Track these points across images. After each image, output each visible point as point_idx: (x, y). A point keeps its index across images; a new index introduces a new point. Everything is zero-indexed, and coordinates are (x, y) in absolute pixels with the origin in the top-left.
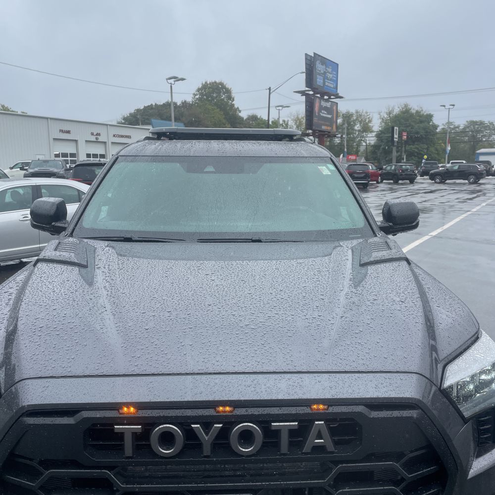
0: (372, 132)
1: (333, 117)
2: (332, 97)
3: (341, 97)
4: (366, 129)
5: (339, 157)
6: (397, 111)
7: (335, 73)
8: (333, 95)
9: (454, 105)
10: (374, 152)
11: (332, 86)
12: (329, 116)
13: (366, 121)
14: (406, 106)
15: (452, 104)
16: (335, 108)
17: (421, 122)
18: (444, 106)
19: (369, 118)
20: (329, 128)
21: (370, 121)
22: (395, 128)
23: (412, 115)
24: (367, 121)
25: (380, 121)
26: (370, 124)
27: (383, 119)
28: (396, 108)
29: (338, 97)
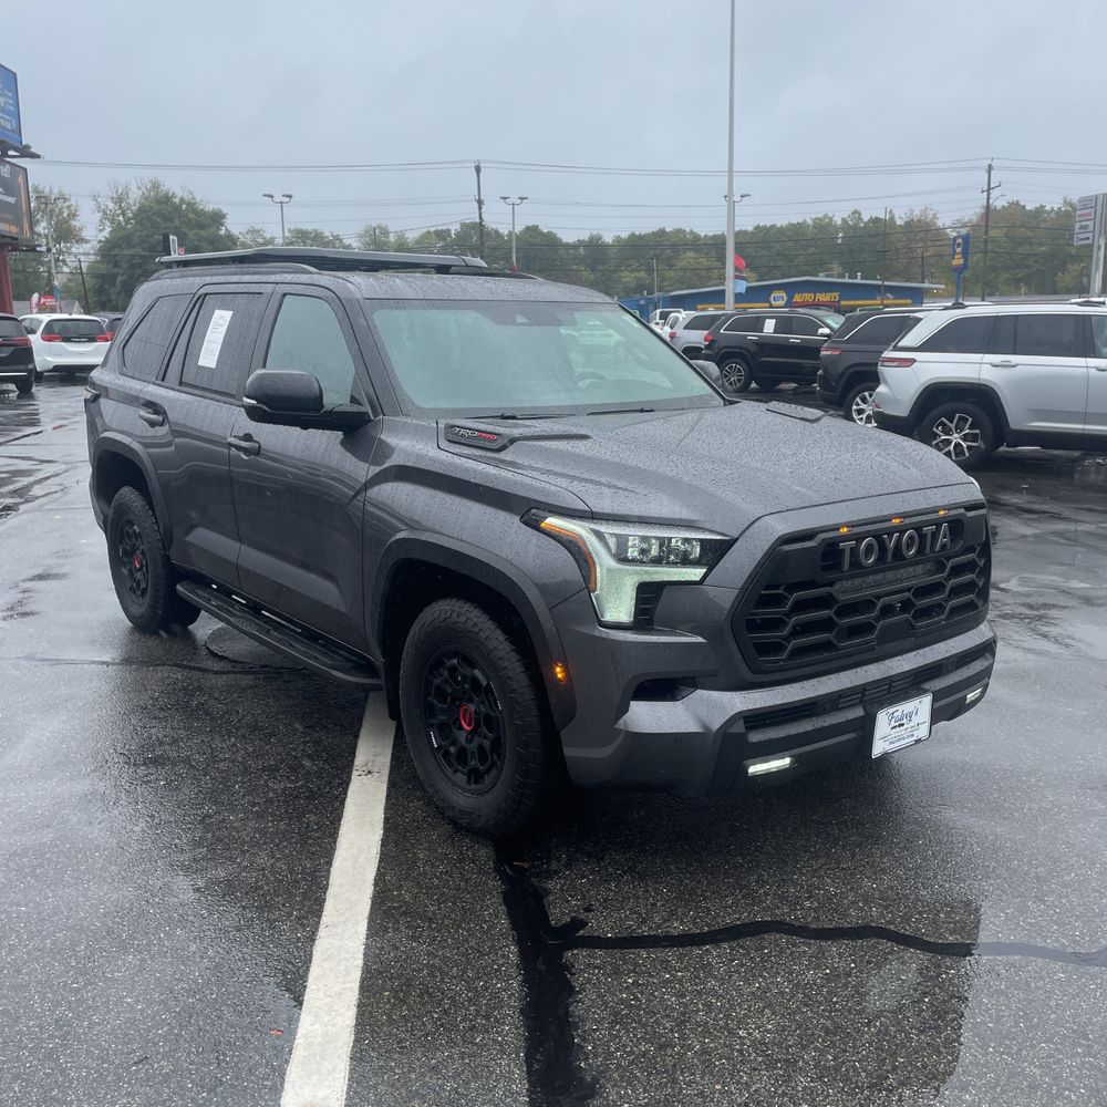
0: (82, 241)
1: (18, 201)
2: (11, 153)
3: (35, 156)
4: (65, 233)
6: (135, 197)
7: (10, 94)
8: (15, 149)
9: (290, 197)
10: (100, 291)
11: (8, 126)
12: (11, 200)
13: (61, 213)
14: (156, 185)
15: (287, 193)
16: (21, 180)
18: (271, 196)
19: (69, 207)
20: (14, 230)
21: (73, 215)
22: (171, 237)
23: (177, 208)
24: (65, 215)
25: (99, 215)
26: (73, 223)
27: (104, 213)
28: (133, 187)
29: (26, 152)
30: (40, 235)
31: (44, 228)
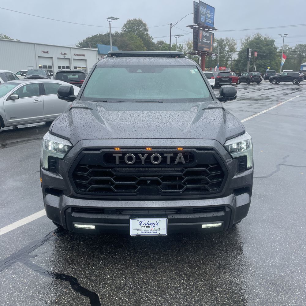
0: (236, 51)
2: (210, 29)
3: (216, 30)
4: (232, 50)
5: (215, 68)
6: (252, 38)
7: (212, 14)
8: (211, 28)
9: (287, 35)
10: (236, 65)
11: (211, 22)
12: (208, 42)
13: (232, 44)
14: (258, 35)
16: (211, 37)
17: (267, 45)
18: (281, 35)
19: (234, 43)
20: (208, 50)
21: (235, 45)
22: (250, 49)
23: (261, 41)
24: (233, 45)
25: (241, 44)
26: (235, 47)
27: (243, 43)
28: (252, 36)
29: (214, 29)
30: (225, 51)
31: (227, 49)
